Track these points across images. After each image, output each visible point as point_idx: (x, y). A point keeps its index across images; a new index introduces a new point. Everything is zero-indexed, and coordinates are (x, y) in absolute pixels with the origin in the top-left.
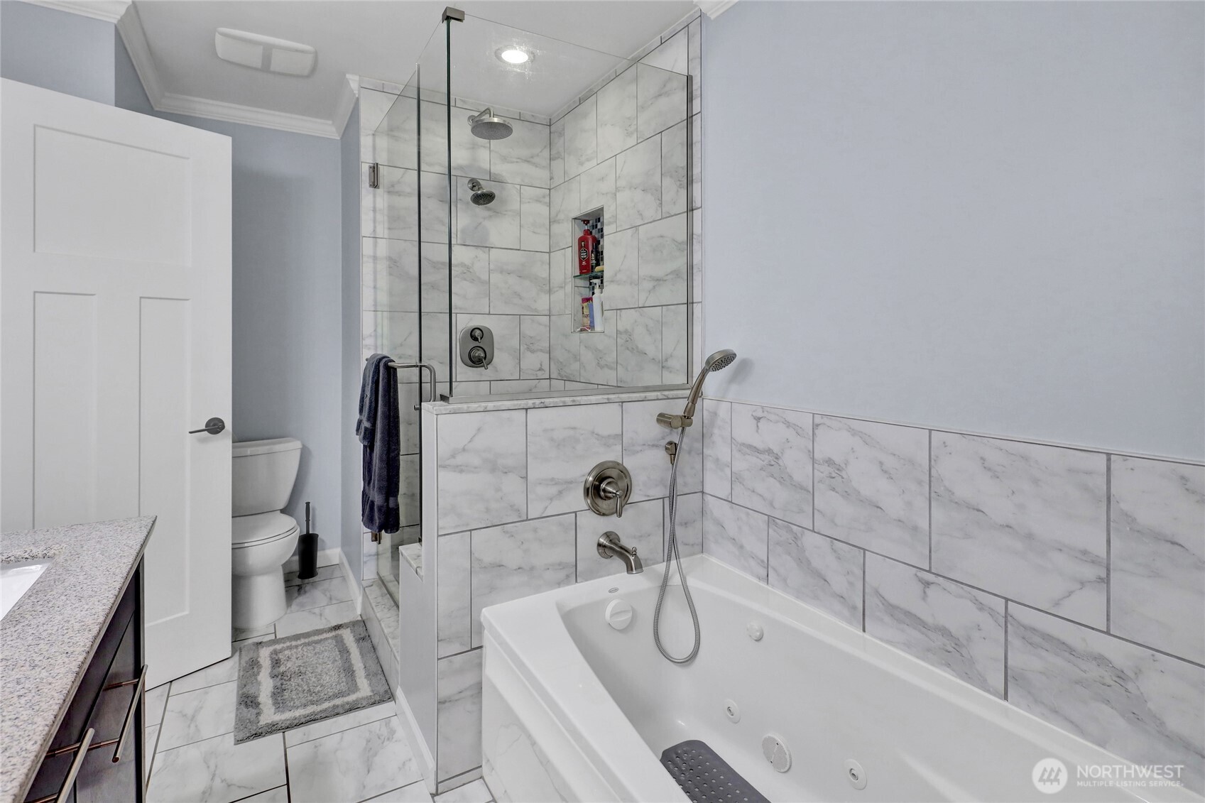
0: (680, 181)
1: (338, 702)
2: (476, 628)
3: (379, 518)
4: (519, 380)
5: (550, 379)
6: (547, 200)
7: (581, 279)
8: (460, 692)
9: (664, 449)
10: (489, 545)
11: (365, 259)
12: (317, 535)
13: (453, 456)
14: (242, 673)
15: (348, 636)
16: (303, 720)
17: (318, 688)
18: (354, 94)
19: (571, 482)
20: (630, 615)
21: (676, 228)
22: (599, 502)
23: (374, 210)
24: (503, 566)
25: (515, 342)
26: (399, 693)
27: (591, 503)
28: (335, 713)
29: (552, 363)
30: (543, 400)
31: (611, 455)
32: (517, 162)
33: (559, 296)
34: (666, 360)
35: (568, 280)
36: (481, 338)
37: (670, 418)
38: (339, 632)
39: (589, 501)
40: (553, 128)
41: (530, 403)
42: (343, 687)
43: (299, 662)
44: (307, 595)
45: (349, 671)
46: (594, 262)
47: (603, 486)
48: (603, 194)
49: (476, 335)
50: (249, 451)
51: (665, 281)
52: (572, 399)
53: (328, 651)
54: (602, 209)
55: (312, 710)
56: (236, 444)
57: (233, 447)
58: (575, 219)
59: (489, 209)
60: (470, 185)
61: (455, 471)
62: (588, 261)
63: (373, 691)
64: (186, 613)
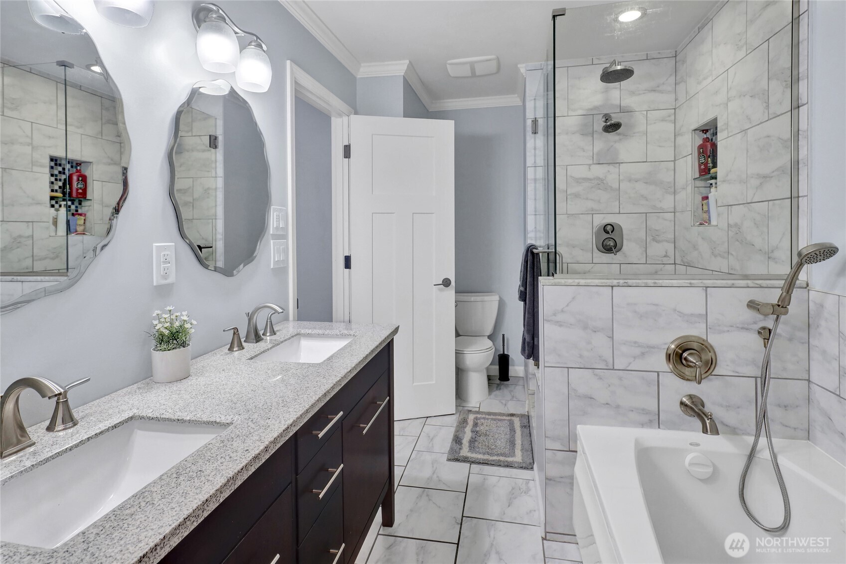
0: (785, 81)
1: (502, 458)
2: (572, 437)
3: (528, 350)
4: (646, 264)
5: (675, 264)
6: (673, 117)
7: (701, 180)
8: (561, 477)
9: (757, 332)
10: (582, 381)
11: (529, 181)
12: (509, 355)
13: (555, 315)
14: (458, 424)
15: (517, 422)
16: (481, 461)
17: (493, 447)
18: (524, 76)
19: (653, 347)
20: (710, 470)
21: (781, 127)
22: (680, 367)
23: (535, 149)
24: (593, 398)
25: (642, 234)
26: (535, 466)
27: (673, 367)
28: (499, 464)
29: (676, 251)
30: (626, 281)
31: (696, 331)
32: (644, 93)
33: (681, 196)
34: (772, 252)
35: (689, 182)
36: (612, 232)
37: (759, 305)
38: (513, 418)
39: (671, 366)
40: (678, 58)
41: (615, 282)
42: (507, 451)
43: (487, 428)
44: (501, 391)
45: (512, 443)
46: (711, 165)
47: (685, 355)
48: (717, 106)
49: (608, 229)
50: (473, 299)
51: (772, 177)
52: (653, 281)
53: (504, 428)
54: (715, 120)
55: (487, 458)
56: (457, 294)
57: (455, 295)
58: (695, 130)
59: (619, 134)
60: (604, 119)
61: (556, 325)
62: (706, 164)
63: (523, 460)
64: (434, 382)
